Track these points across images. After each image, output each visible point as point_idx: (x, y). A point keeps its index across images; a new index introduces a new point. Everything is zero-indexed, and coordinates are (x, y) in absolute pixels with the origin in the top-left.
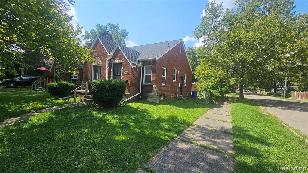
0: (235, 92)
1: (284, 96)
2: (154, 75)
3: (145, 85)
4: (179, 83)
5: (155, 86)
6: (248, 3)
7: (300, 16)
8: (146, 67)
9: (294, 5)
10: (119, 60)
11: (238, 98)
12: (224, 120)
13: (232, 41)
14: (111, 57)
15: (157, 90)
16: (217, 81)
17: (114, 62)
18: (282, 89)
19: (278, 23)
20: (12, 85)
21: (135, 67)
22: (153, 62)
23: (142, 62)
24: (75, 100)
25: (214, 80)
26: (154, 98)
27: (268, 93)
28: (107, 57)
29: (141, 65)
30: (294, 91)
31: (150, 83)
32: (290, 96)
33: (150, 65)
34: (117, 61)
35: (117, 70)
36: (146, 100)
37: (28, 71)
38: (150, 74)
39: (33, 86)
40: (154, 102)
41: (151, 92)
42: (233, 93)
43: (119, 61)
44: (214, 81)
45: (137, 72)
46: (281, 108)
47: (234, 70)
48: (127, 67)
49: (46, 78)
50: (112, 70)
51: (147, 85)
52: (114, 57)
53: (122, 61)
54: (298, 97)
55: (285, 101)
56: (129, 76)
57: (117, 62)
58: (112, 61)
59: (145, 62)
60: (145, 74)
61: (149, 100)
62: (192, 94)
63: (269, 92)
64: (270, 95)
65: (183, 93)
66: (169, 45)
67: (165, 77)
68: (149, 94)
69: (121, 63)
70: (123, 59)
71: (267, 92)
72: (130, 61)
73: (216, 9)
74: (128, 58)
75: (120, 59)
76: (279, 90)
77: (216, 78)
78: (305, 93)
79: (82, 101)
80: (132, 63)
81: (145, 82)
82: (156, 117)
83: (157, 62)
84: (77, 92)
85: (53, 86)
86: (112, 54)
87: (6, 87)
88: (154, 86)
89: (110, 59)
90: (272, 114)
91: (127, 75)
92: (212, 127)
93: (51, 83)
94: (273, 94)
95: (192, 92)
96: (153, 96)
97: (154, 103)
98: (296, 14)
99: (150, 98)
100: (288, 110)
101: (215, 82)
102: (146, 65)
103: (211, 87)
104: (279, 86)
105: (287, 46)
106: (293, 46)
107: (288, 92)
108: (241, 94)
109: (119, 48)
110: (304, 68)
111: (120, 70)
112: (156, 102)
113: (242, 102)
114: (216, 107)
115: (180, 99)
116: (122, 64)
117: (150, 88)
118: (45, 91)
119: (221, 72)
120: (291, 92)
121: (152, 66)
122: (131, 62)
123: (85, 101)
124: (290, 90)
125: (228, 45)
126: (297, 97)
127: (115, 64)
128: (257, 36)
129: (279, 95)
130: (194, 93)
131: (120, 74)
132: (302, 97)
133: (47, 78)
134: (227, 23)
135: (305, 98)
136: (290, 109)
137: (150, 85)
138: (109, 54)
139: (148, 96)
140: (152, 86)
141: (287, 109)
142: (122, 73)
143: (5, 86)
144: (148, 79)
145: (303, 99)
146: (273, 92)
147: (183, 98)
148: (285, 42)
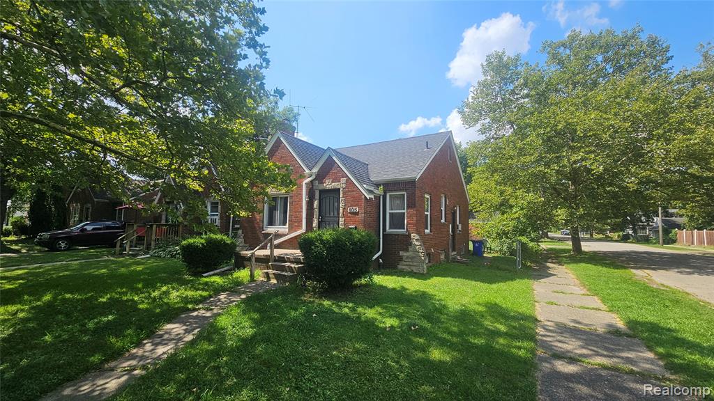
0: (548, 238)
1: (661, 241)
2: (412, 211)
3: (390, 235)
4: (451, 226)
5: (417, 237)
6: (568, 52)
7: (686, 77)
8: (390, 196)
9: (669, 55)
10: (332, 182)
11: (568, 251)
12: (591, 307)
13: (551, 130)
14: (314, 177)
15: (420, 245)
16: (525, 215)
17: (321, 187)
18: (648, 224)
19: (647, 92)
20: (63, 245)
21: (373, 197)
22: (408, 185)
23: (383, 185)
24: (252, 276)
25: (516, 213)
26: (415, 264)
27: (619, 236)
28: (302, 176)
29: (380, 191)
30: (679, 229)
31: (404, 228)
32: (674, 241)
33: (401, 190)
34: (329, 184)
35: (328, 204)
36: (395, 267)
37: (90, 210)
38: (403, 211)
39: (118, 244)
40: (415, 271)
41: (407, 250)
42: (543, 240)
43: (333, 184)
44: (517, 215)
45: (375, 206)
46: (678, 272)
47: (555, 189)
48: (355, 197)
49: (151, 226)
50: (316, 204)
51: (397, 235)
52: (320, 177)
53: (340, 185)
54: (693, 243)
55: (672, 254)
56: (361, 216)
57: (329, 187)
58: (317, 184)
59: (389, 186)
60: (388, 211)
61: (404, 267)
62: (471, 247)
63: (621, 233)
64: (625, 239)
65: (457, 247)
66: (429, 146)
67: (429, 213)
68: (401, 253)
69: (339, 189)
70: (343, 180)
71: (617, 234)
72: (361, 184)
73: (506, 66)
74: (355, 178)
75: (336, 180)
76: (644, 228)
77: (522, 209)
78: (707, 234)
79: (269, 279)
80: (367, 190)
81: (390, 228)
82: (458, 307)
83: (417, 186)
84: (256, 258)
85: (197, 246)
86: (315, 170)
87: (46, 249)
88: (414, 236)
89: (312, 182)
90: (673, 287)
91: (357, 214)
92: (586, 325)
93: (191, 241)
94: (631, 237)
95: (471, 243)
96: (413, 258)
97: (415, 273)
98: (676, 72)
99: (405, 263)
100: (696, 276)
101: (519, 218)
102: (392, 191)
103: (513, 231)
104: (643, 218)
105: (674, 140)
106: (687, 140)
107: (666, 231)
108: (576, 242)
109: (334, 158)
110: (707, 180)
111: (336, 204)
112: (422, 271)
113: (581, 261)
114: (539, 275)
115: (454, 260)
116: (341, 192)
117: (405, 241)
118: (148, 256)
119: (531, 197)
120: (674, 231)
121: (405, 193)
122: (365, 186)
123: (277, 276)
124: (670, 226)
125: (543, 139)
126: (690, 243)
127: (324, 192)
128: (608, 119)
129: (646, 240)
130: (477, 245)
131: (336, 214)
132: (701, 242)
133: (154, 227)
134: (533, 93)
135: (708, 244)
136: (700, 273)
137: (403, 235)
138: (307, 171)
139: (401, 259)
140: (409, 236)
141: (693, 273)
142: (341, 211)
143: (43, 246)
144: (397, 221)
145: (703, 246)
146: (630, 232)
147: (459, 258)
148: (670, 130)
